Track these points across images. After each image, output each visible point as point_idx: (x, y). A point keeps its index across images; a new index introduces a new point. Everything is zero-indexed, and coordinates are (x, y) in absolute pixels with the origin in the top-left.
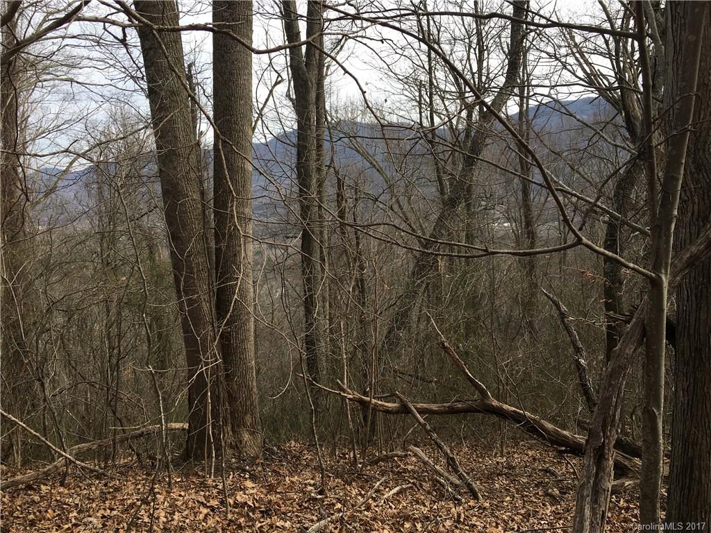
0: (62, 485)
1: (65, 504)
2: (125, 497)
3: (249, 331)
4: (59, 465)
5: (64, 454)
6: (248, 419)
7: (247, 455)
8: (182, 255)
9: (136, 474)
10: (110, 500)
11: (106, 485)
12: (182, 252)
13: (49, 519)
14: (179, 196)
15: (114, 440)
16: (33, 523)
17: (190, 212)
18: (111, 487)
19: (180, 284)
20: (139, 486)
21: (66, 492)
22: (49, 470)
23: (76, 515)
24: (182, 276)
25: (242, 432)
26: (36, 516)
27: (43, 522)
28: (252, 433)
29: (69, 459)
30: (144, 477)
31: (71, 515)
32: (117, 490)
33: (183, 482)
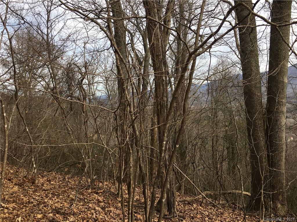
0: (201, 206)
1: (203, 214)
2: (226, 218)
3: (282, 156)
4: (200, 198)
5: (202, 194)
6: (280, 197)
7: (279, 214)
8: (252, 120)
9: (229, 209)
10: (220, 217)
11: (217, 210)
12: (252, 118)
13: (198, 218)
14: (251, 94)
15: (220, 193)
16: (193, 218)
17: (256, 101)
18: (219, 212)
19: (250, 132)
20: (230, 215)
21: (202, 209)
22: (196, 199)
23: (208, 219)
24: (251, 129)
25: (277, 203)
26: (194, 216)
27: (196, 218)
28: (282, 205)
29: (204, 196)
30: (232, 211)
31: (206, 219)
32: (222, 214)
33: (249, 218)
